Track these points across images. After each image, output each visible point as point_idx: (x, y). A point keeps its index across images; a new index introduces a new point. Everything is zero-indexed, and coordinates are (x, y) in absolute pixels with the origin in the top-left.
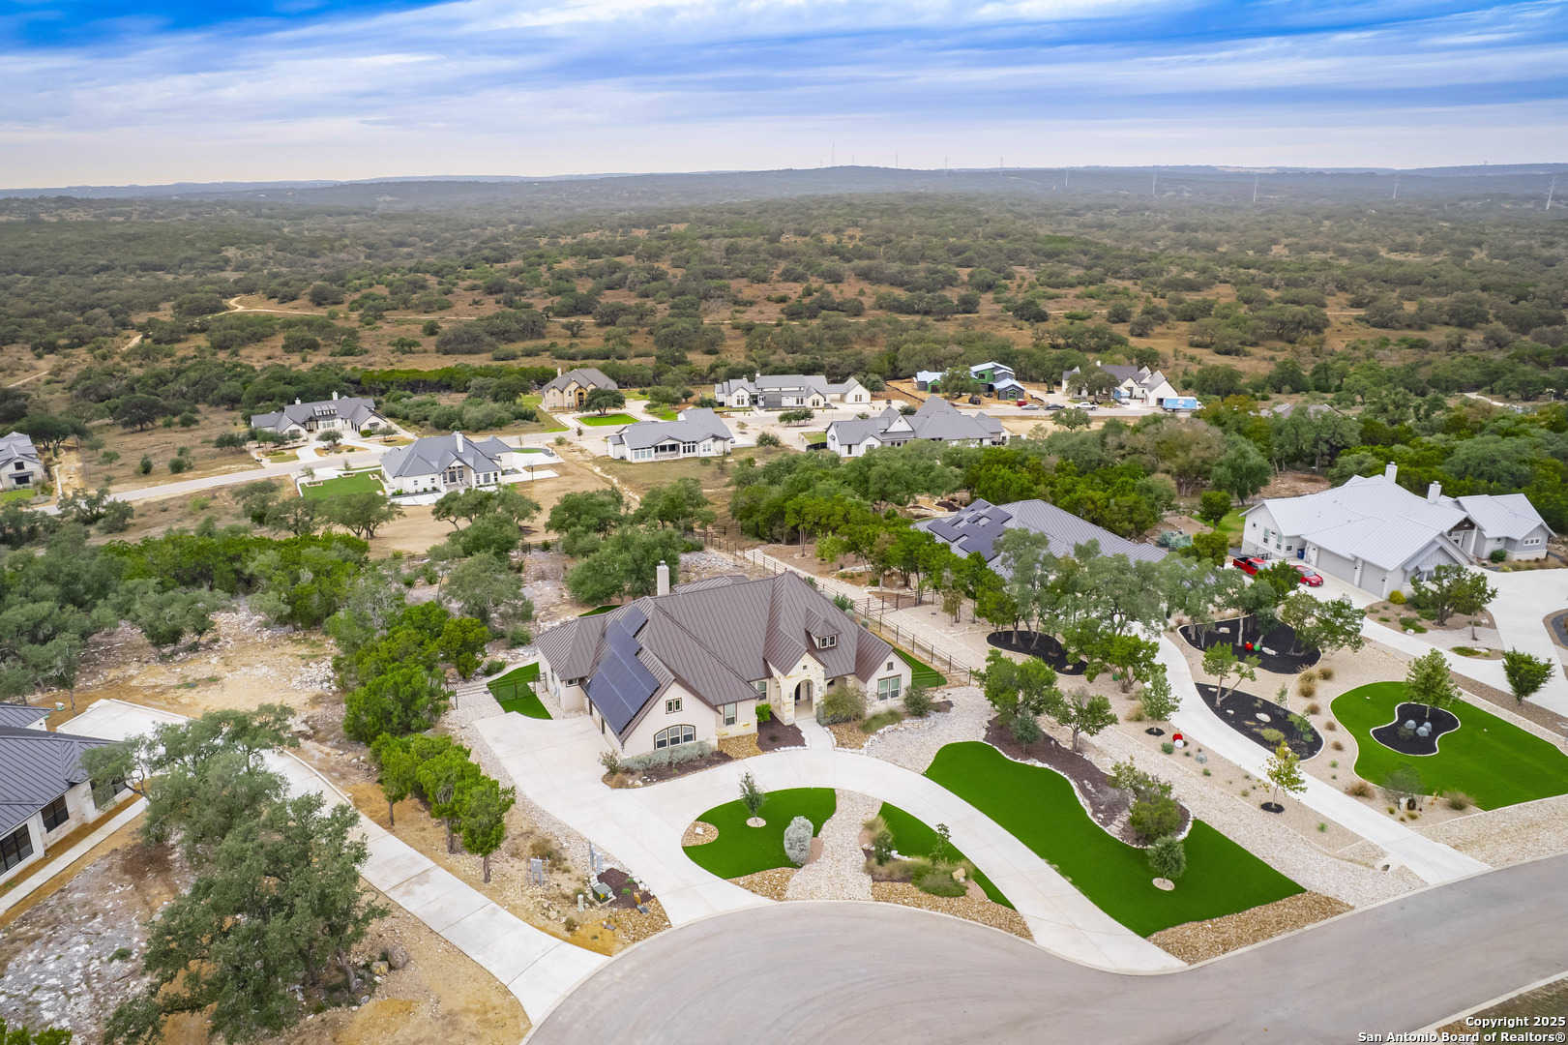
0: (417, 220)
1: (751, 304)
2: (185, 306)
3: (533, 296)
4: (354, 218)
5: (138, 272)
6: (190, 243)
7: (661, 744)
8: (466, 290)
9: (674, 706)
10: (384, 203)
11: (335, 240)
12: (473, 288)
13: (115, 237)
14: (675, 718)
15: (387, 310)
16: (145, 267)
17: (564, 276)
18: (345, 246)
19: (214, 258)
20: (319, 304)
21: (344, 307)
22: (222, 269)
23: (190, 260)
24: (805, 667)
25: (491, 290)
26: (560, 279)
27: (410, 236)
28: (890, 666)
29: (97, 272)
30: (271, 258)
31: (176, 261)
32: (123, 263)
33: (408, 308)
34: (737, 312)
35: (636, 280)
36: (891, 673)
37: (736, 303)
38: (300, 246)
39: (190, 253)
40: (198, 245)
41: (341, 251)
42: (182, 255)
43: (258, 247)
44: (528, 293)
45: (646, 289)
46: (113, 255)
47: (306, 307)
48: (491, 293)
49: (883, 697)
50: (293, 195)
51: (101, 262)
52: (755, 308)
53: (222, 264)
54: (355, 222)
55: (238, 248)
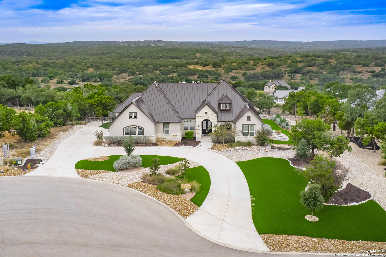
0: (259, 50)
1: (360, 73)
2: (175, 65)
3: (283, 67)
4: (240, 49)
5: (170, 59)
6: (187, 52)
7: (127, 134)
8: (261, 65)
9: (133, 116)
10: (253, 46)
11: (230, 53)
12: (264, 65)
13: (167, 49)
14: (133, 122)
15: (234, 69)
16: (172, 58)
17: (295, 62)
18: (233, 55)
19: (192, 56)
20: (214, 67)
21: (221, 68)
22: (194, 59)
23: (185, 56)
24: (206, 113)
25: (269, 65)
26: (293, 62)
27: (255, 53)
28: (249, 118)
29: (159, 59)
30: (209, 57)
31: (181, 56)
32: (166, 56)
33: (241, 69)
34: (354, 75)
35: (319, 63)
36: (249, 122)
37: (354, 72)
38: (218, 54)
39: (186, 54)
40: (189, 52)
41: (231, 56)
42: (183, 55)
43: (206, 54)
44: (281, 67)
45: (322, 67)
46: (164, 54)
47: (210, 68)
48: (269, 66)
49: (245, 134)
50: (226, 43)
51: (161, 56)
52: (361, 74)
53: (194, 58)
54: (240, 50)
55: (200, 54)
